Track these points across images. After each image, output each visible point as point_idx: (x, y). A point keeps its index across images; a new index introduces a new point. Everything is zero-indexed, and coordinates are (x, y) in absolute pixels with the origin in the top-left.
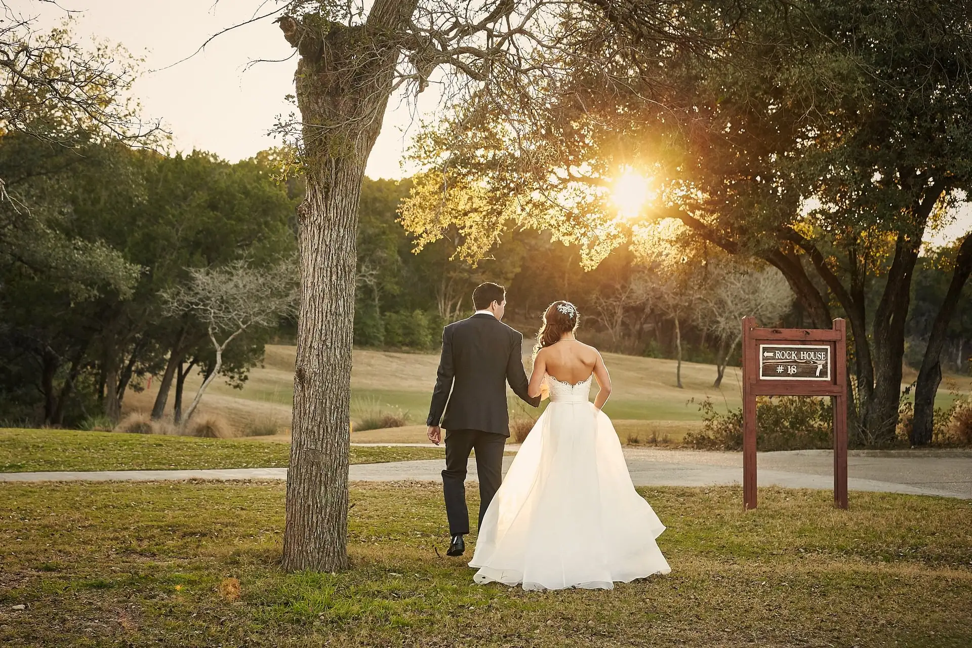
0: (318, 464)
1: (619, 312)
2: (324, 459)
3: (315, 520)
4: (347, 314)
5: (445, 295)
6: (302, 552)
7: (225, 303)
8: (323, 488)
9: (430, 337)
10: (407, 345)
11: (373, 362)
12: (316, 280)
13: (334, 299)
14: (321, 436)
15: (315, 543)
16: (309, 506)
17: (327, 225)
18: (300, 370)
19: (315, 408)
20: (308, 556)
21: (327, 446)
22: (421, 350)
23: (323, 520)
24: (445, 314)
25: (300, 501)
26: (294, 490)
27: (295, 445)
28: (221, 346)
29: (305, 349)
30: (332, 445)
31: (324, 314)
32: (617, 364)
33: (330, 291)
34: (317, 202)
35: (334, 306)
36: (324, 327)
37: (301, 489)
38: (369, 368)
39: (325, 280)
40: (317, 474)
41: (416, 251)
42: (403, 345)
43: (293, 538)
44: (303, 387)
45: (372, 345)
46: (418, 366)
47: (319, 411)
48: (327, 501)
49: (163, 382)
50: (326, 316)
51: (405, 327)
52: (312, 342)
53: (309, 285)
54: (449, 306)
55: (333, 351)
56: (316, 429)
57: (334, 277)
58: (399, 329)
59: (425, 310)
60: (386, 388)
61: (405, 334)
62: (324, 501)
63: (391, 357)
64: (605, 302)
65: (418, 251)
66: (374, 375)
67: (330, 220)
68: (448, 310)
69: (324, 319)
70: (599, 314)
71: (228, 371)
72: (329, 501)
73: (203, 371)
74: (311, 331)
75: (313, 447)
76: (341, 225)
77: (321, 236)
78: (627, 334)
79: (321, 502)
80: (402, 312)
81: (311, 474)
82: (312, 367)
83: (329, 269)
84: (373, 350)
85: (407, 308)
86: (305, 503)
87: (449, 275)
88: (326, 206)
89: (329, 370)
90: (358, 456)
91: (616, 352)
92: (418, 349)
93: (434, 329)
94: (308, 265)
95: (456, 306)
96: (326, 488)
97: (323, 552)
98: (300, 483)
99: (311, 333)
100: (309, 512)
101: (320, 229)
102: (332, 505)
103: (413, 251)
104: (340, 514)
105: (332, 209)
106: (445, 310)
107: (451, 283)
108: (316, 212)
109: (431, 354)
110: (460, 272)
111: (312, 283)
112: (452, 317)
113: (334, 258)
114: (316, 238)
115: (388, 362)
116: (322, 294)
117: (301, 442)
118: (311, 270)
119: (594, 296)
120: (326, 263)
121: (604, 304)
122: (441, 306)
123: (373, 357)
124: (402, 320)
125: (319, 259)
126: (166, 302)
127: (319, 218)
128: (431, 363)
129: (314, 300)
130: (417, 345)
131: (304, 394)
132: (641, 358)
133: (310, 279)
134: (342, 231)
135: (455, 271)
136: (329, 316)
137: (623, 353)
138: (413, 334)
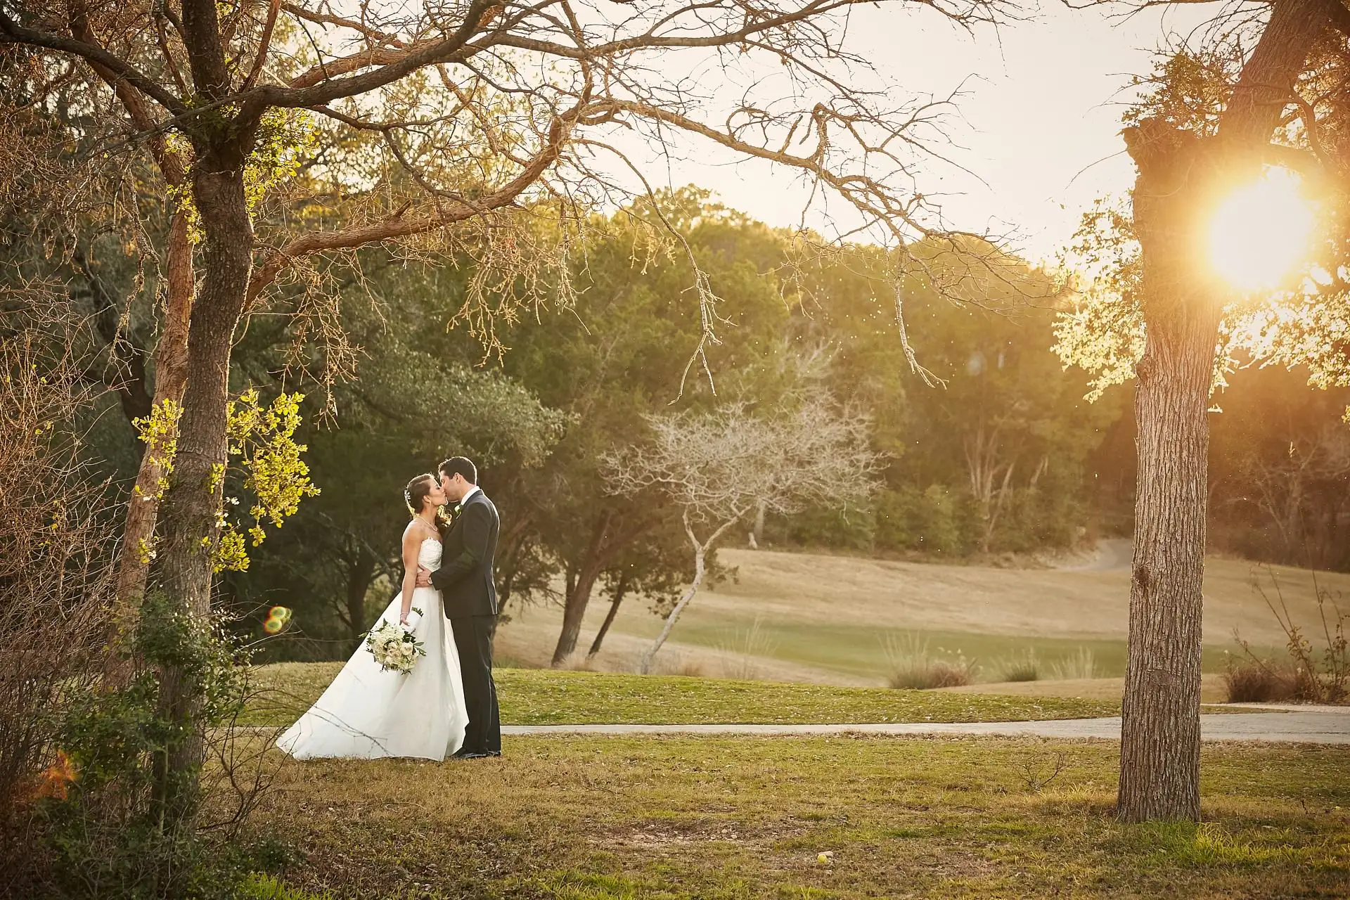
0: (1167, 688)
1: (1296, 489)
2: (1174, 682)
3: (1163, 759)
4: (1200, 500)
5: (983, 458)
6: (1146, 799)
7: (712, 474)
8: (1173, 719)
9: (957, 533)
10: (916, 548)
11: (859, 577)
12: (1162, 456)
13: (1185, 479)
14: (1170, 654)
15: (1164, 788)
16: (1155, 741)
17: (1175, 387)
18: (1142, 571)
19: (1162, 617)
20: (1154, 805)
21: (1177, 667)
22: (940, 557)
23: (1173, 759)
24: (982, 491)
25: (1142, 735)
26: (1134, 721)
27: (1134, 663)
28: (703, 544)
29: (1147, 543)
30: (1184, 665)
31: (1173, 500)
32: (1297, 585)
33: (1180, 470)
34: (1163, 357)
35: (1184, 490)
36: (1172, 516)
37: (1144, 721)
38: (855, 589)
39: (1173, 456)
40: (1165, 701)
41: (1092, 397)
42: (908, 547)
43: (1134, 782)
44: (1145, 591)
45: (854, 547)
46: (940, 585)
47: (1166, 622)
48: (1177, 736)
49: (568, 607)
50: (1175, 502)
51: (912, 516)
52: (1156, 535)
53: (1153, 462)
54: (990, 478)
55: (1184, 546)
56: (1163, 644)
57: (1185, 454)
58: (901, 518)
59: (946, 482)
60: (890, 625)
61: (912, 529)
62: (1174, 736)
63: (890, 568)
64: (1271, 473)
65: (1095, 398)
66: (864, 601)
67: (1178, 381)
68: (989, 485)
69: (1173, 505)
70: (1258, 494)
71: (652, 589)
72: (1181, 736)
73: (610, 590)
74: (1156, 521)
75: (1160, 667)
76: (1193, 387)
77: (1169, 401)
78: (1308, 530)
79: (1170, 736)
80: (904, 488)
81: (1158, 701)
82: (1157, 567)
83: (1178, 443)
84: (856, 556)
85: (914, 481)
86: (1150, 737)
87: (990, 422)
88: (1175, 364)
89: (1179, 570)
90: (1045, 709)
91: (1289, 563)
92: (936, 556)
93: (962, 519)
94: (1151, 437)
95: (1003, 479)
96: (1176, 718)
97: (1173, 800)
98: (1143, 713)
99: (1156, 524)
100: (1155, 747)
101: (1166, 392)
102: (1184, 741)
103: (1086, 397)
104: (1193, 753)
105: (1182, 367)
106: (982, 485)
107: (995, 434)
108: (1161, 371)
109: (960, 564)
110: (1013, 417)
111: (1156, 460)
112: (996, 497)
113: (1185, 428)
114: (1162, 403)
115: (888, 579)
116: (1169, 474)
117: (1143, 660)
118: (1155, 444)
119: (1249, 461)
120: (1175, 435)
121: (1268, 476)
122: (976, 478)
123: (859, 570)
124: (905, 503)
125: (1165, 428)
126: (613, 472)
127: (1166, 378)
128: (963, 581)
129: (1159, 482)
130: (935, 547)
131: (1147, 600)
132: (1336, 575)
133: (1154, 456)
134: (1194, 394)
135: (1001, 415)
136: (1178, 502)
137: (1302, 565)
138: (926, 528)
